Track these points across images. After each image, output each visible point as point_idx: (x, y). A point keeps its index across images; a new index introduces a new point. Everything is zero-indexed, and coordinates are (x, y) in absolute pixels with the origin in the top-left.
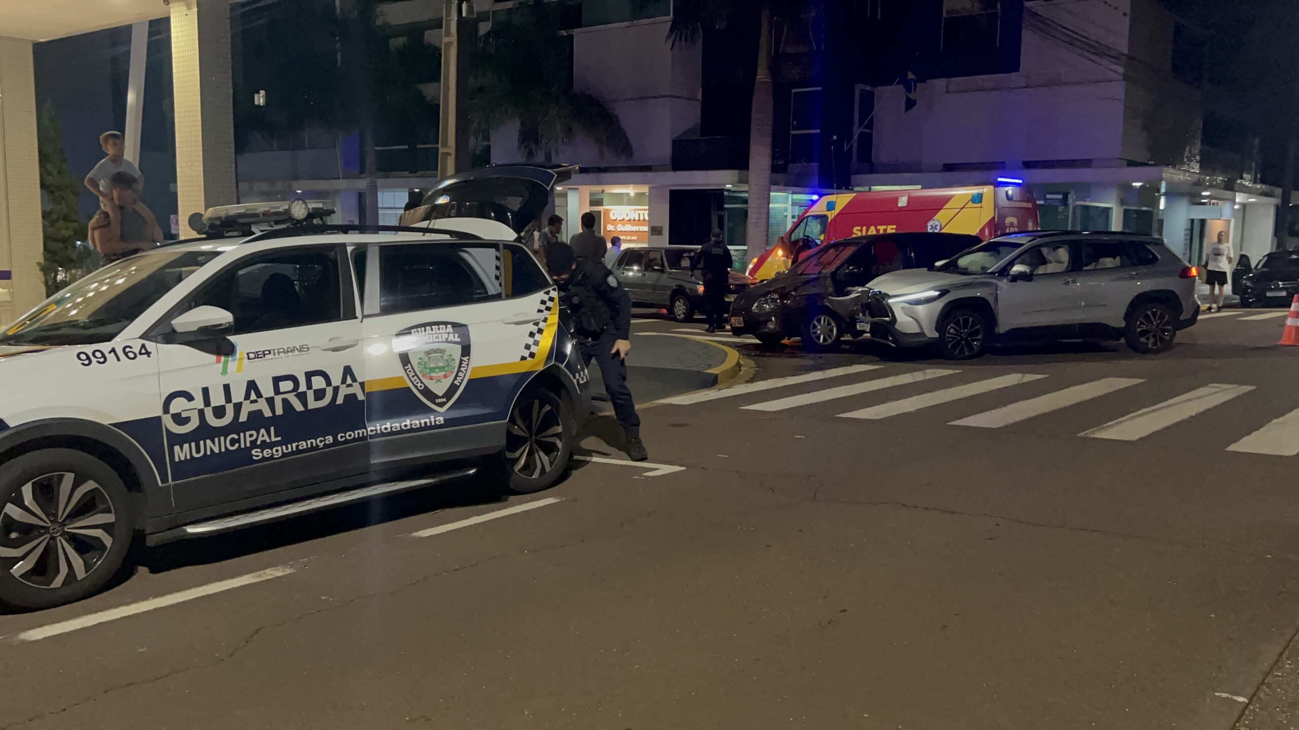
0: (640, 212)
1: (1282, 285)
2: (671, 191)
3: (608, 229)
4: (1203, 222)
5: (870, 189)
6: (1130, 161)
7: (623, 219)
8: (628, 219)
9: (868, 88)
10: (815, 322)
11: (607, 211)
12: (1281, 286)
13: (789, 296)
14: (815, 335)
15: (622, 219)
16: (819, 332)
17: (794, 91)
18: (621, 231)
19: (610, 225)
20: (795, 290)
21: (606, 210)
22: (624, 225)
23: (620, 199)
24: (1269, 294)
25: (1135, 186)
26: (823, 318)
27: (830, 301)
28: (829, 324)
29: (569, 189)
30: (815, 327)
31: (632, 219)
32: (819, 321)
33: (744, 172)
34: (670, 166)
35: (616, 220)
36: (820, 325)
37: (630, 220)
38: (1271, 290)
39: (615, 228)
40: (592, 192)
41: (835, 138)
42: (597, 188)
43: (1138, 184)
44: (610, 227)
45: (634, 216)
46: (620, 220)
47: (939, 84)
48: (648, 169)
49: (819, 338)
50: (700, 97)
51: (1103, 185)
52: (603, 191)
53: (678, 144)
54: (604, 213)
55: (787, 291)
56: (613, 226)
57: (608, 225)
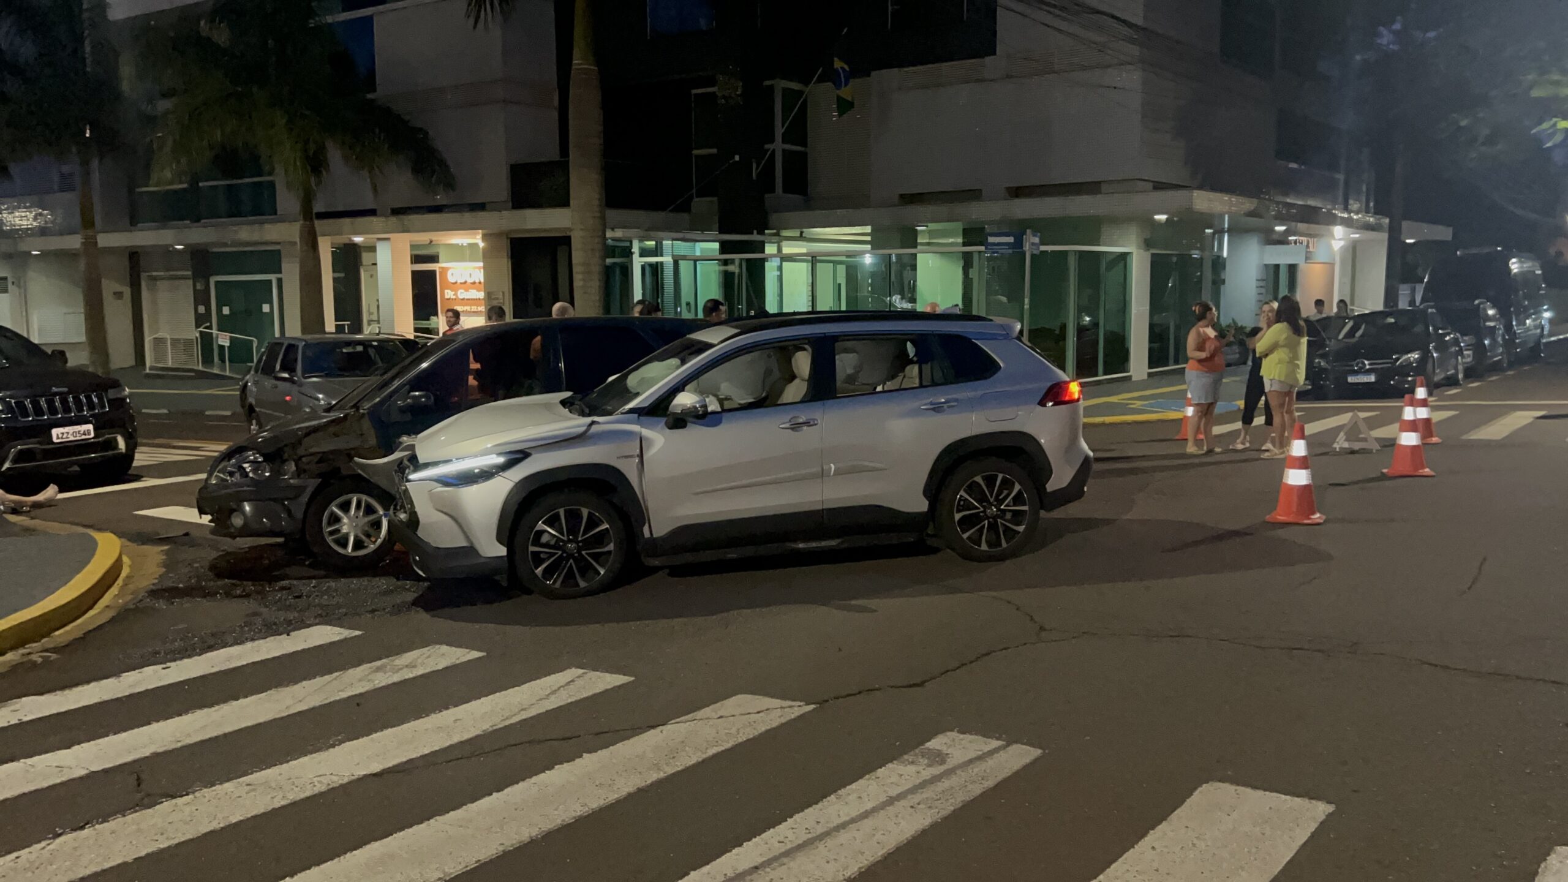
1: (1369, 364)
2: (510, 240)
3: (447, 297)
4: (1292, 269)
5: (802, 233)
6: (1157, 182)
7: (465, 282)
8: (472, 281)
9: (795, 86)
11: (444, 271)
12: (1368, 367)
15: (463, 281)
17: (694, 92)
18: (463, 299)
19: (449, 291)
21: (443, 268)
22: (467, 290)
23: (459, 253)
24: (1351, 379)
25: (1160, 220)
29: (379, 239)
31: (477, 281)
34: (510, 204)
35: (456, 283)
37: (474, 283)
38: (1356, 373)
39: (456, 294)
40: (413, 243)
41: (737, 158)
42: (422, 238)
43: (1162, 217)
44: (449, 294)
45: (471, 276)
46: (461, 283)
47: (891, 77)
48: (481, 207)
49: (343, 543)
50: (556, 104)
51: (1115, 221)
52: (431, 242)
53: (517, 171)
54: (440, 272)
56: (453, 293)
57: (446, 291)
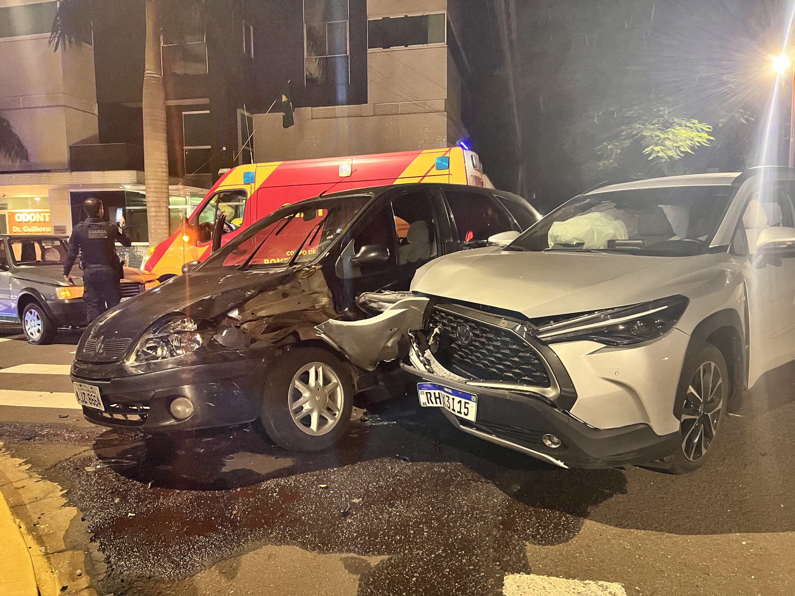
0: (44, 214)
2: (72, 193)
7: (29, 221)
8: (34, 220)
9: (247, 114)
10: (298, 384)
11: (12, 215)
13: (225, 322)
14: (299, 416)
15: (27, 221)
16: (307, 407)
17: (184, 113)
18: (27, 232)
19: (16, 227)
20: (240, 307)
21: (11, 213)
22: (30, 226)
23: (23, 203)
26: (312, 372)
27: (329, 330)
28: (327, 381)
30: (298, 395)
31: (38, 221)
32: (305, 379)
33: (141, 173)
34: (69, 168)
35: (22, 222)
36: (309, 389)
37: (36, 222)
39: (21, 229)
41: (224, 149)
44: (16, 229)
45: (38, 218)
46: (25, 222)
47: (305, 111)
48: (47, 170)
49: (307, 420)
50: (96, 112)
52: (4, 196)
53: (74, 150)
54: (9, 216)
55: (217, 311)
56: (19, 228)
57: (14, 227)
